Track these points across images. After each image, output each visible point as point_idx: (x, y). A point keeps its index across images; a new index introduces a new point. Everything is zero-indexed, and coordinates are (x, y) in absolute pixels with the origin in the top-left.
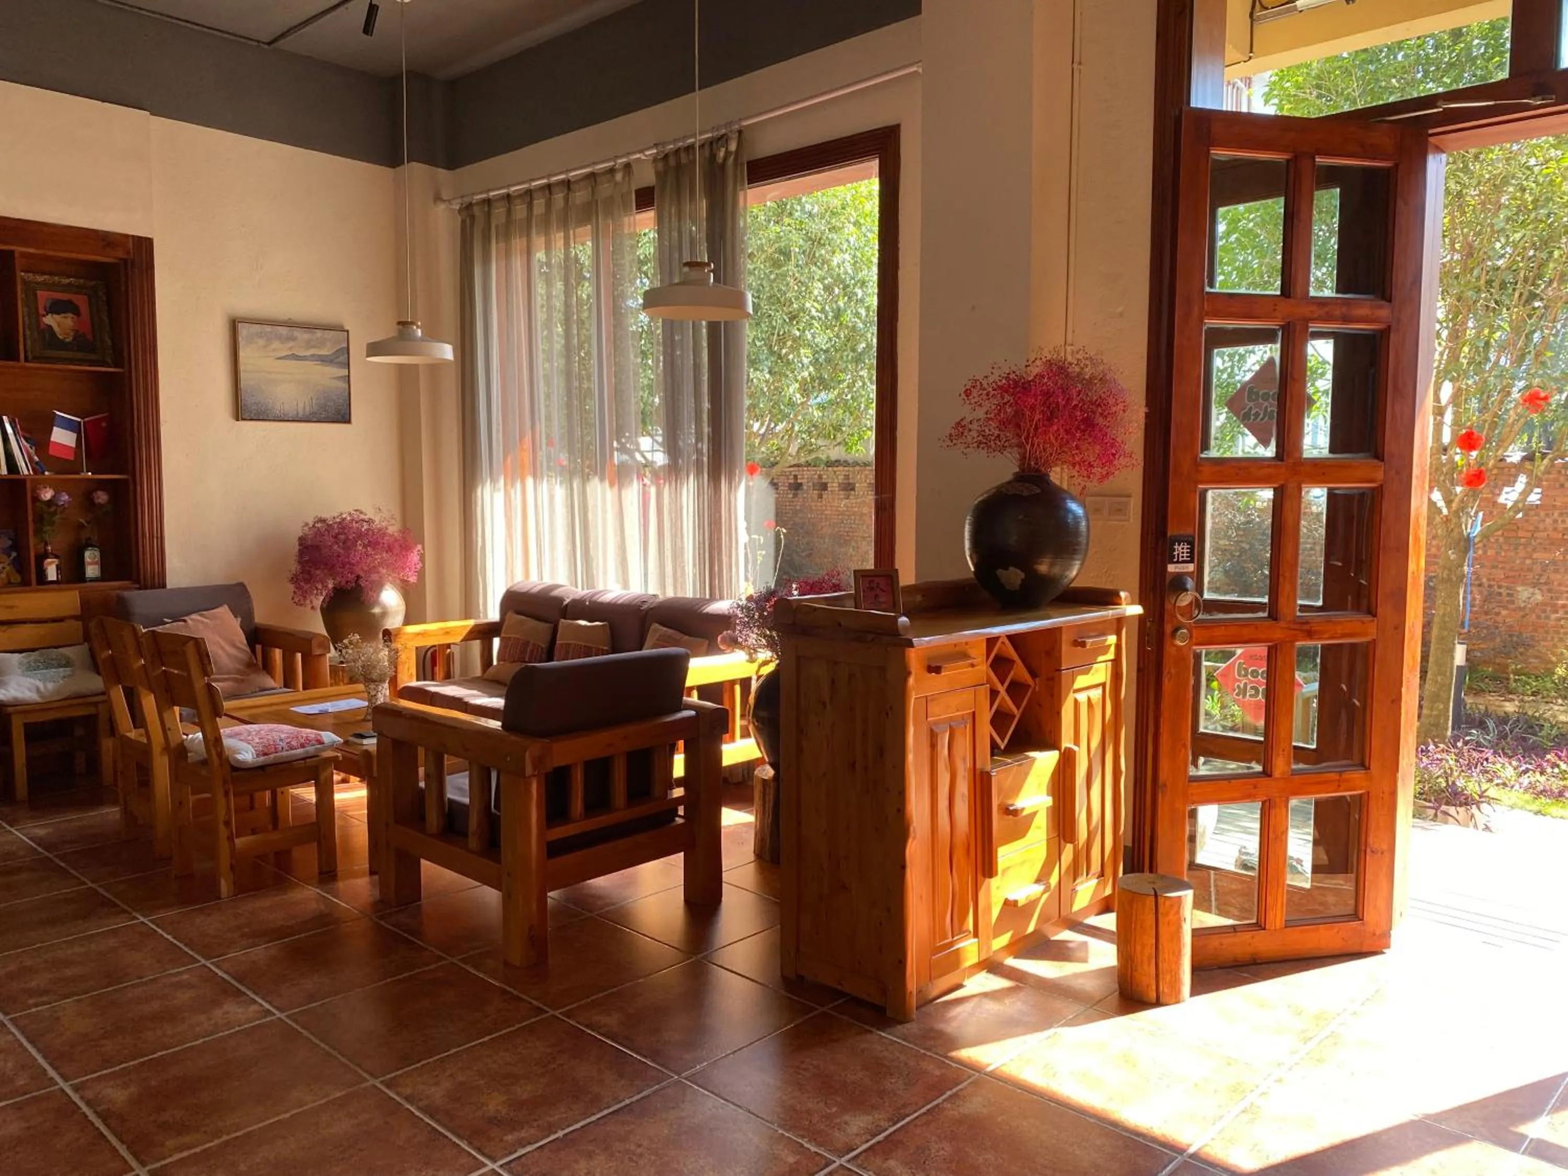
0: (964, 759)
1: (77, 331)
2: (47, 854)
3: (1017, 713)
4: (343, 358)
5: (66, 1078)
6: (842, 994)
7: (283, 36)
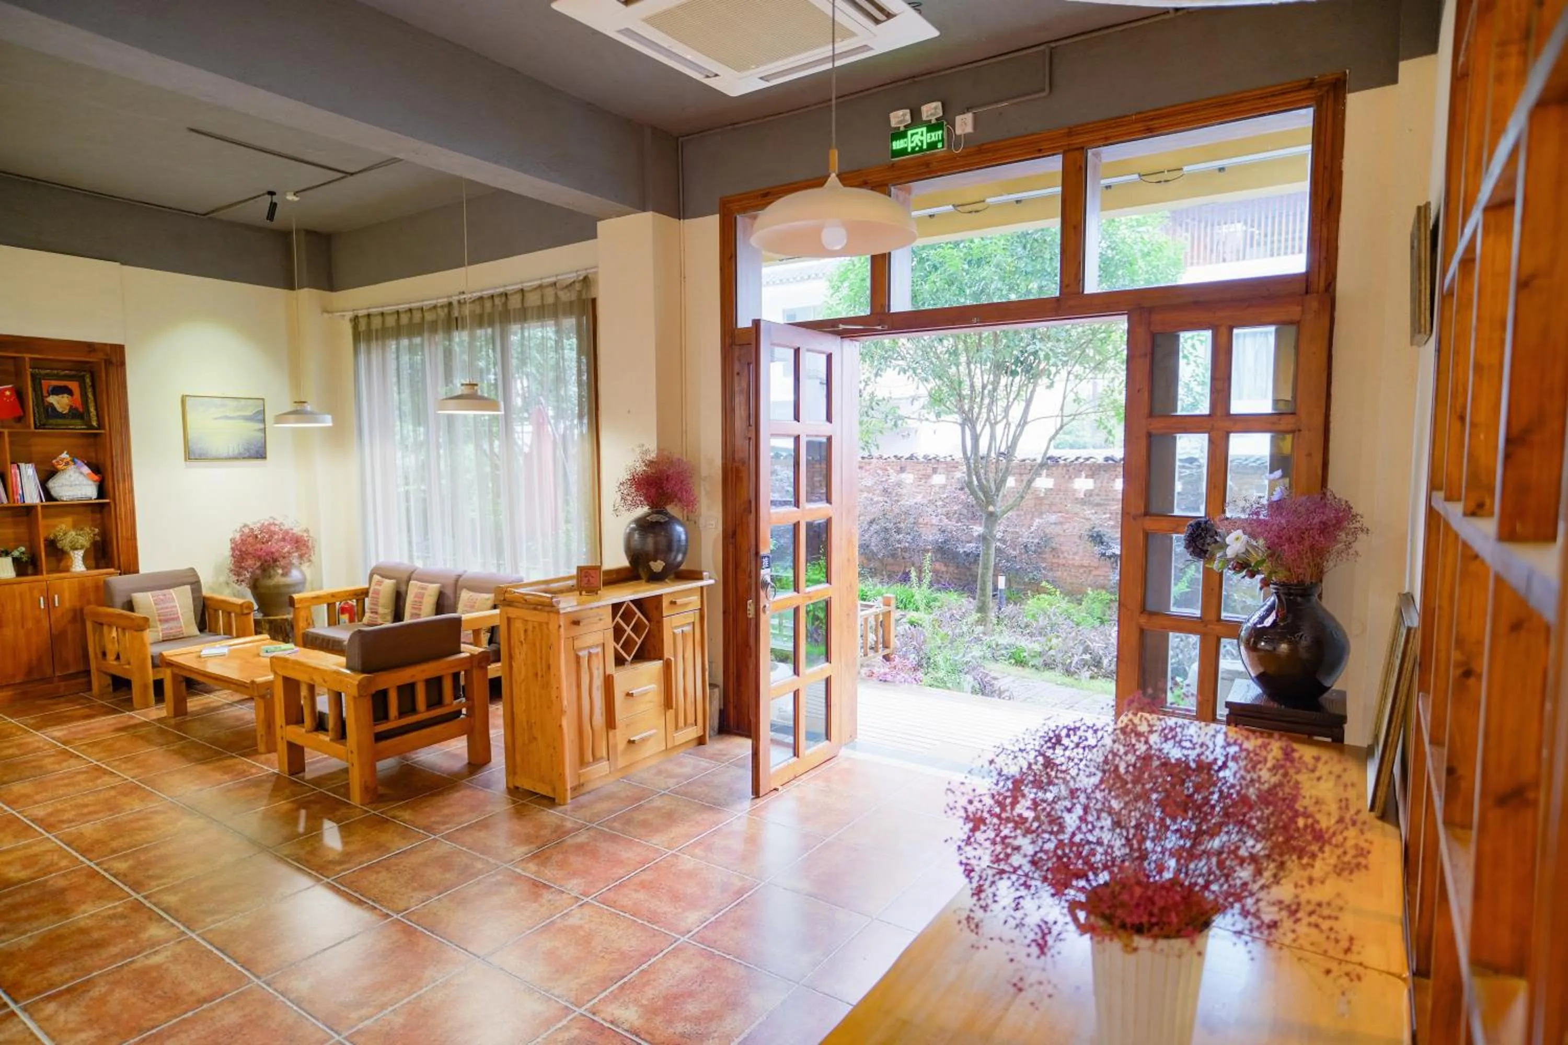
0: (598, 669)
1: (71, 407)
2: (64, 747)
3: (639, 642)
4: (260, 417)
5: (90, 860)
6: (537, 794)
7: (213, 211)
